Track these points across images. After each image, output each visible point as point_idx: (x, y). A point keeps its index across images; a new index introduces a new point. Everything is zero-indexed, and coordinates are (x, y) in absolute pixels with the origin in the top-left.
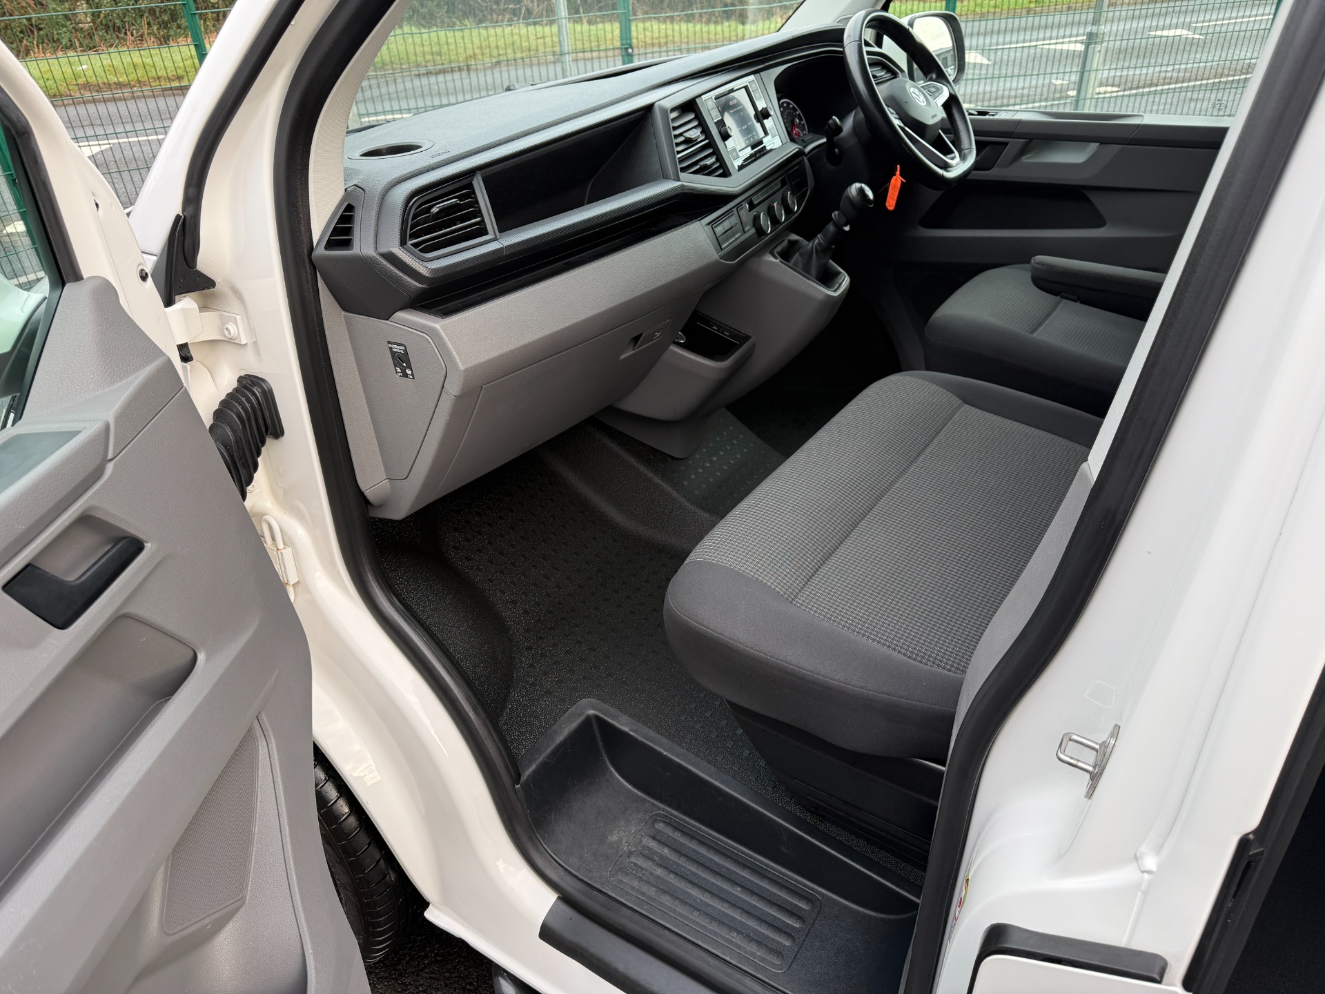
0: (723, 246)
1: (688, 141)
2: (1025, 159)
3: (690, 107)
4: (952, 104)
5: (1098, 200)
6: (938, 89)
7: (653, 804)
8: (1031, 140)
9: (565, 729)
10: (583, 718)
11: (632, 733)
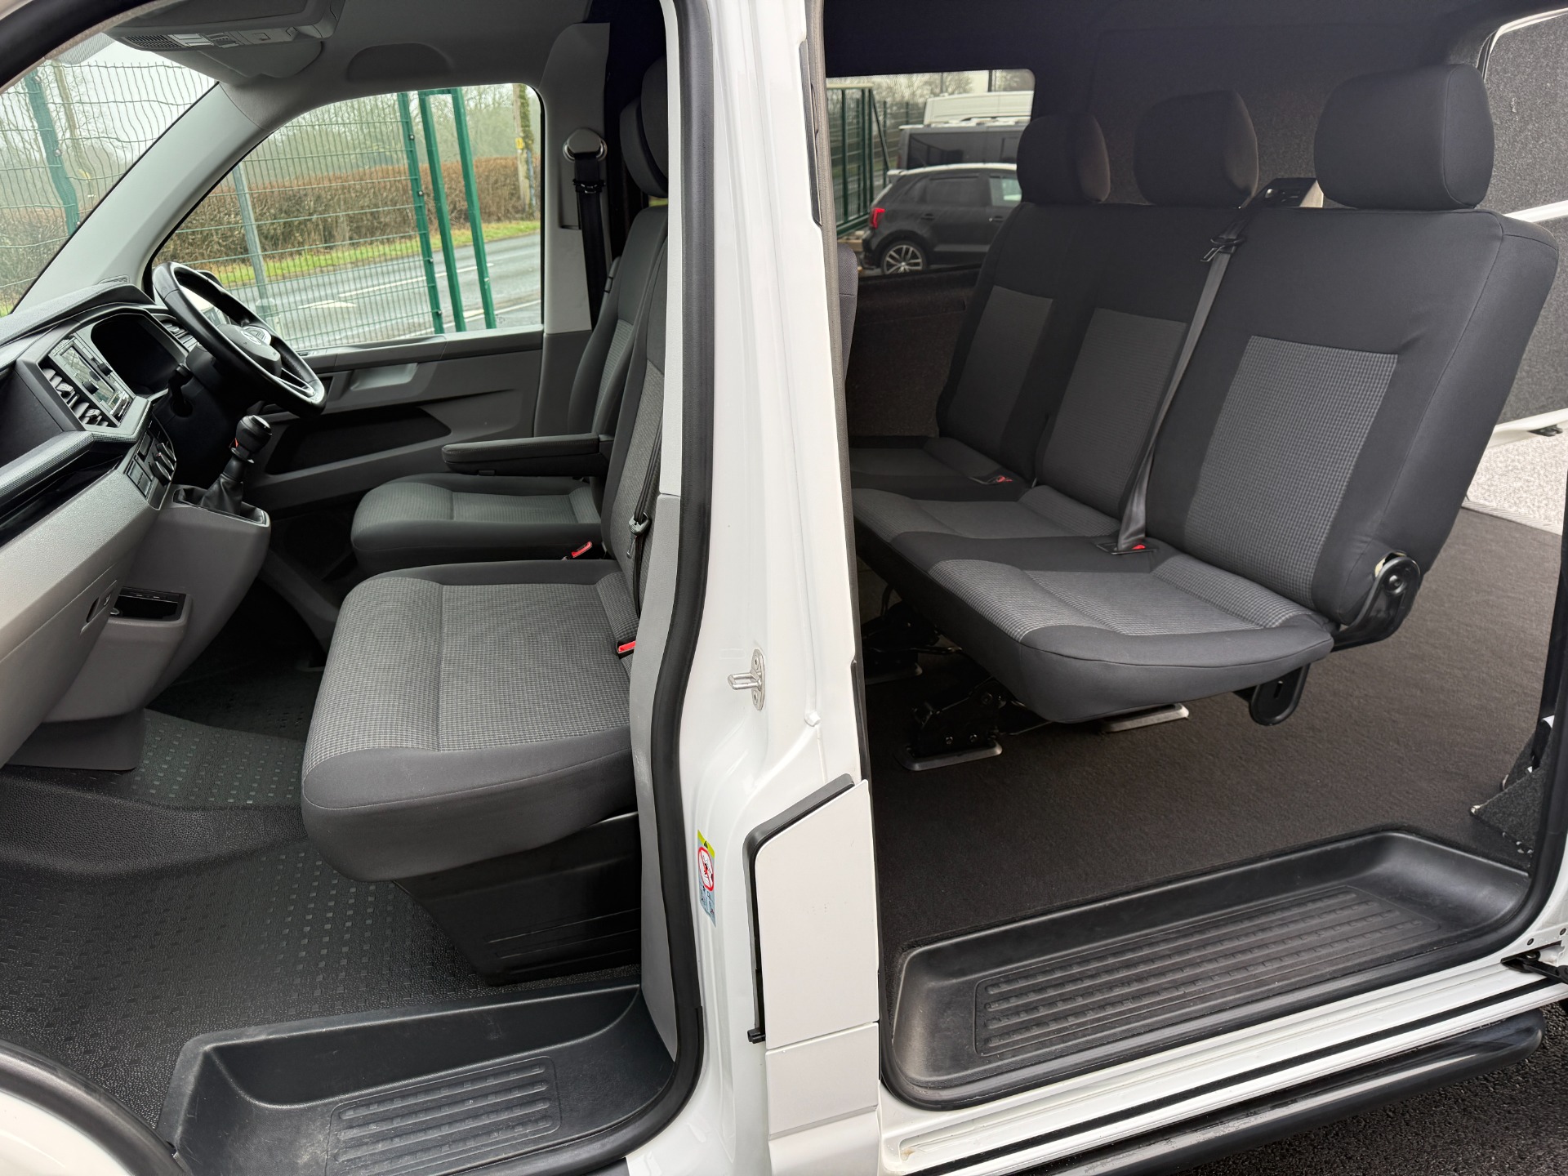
0: (146, 494)
1: (66, 394)
2: (352, 388)
3: (47, 363)
4: (276, 343)
5: (437, 412)
6: (258, 332)
7: (325, 1105)
8: (353, 370)
9: (187, 1079)
10: (200, 1058)
11: (271, 1037)
